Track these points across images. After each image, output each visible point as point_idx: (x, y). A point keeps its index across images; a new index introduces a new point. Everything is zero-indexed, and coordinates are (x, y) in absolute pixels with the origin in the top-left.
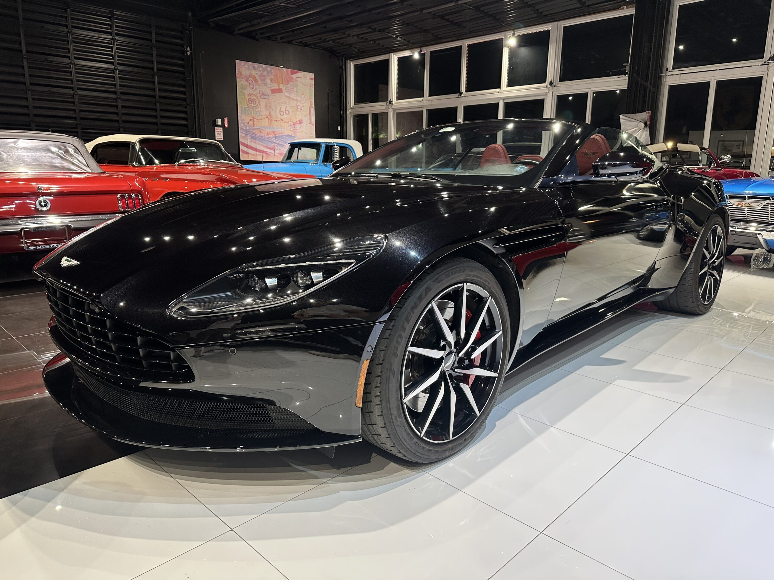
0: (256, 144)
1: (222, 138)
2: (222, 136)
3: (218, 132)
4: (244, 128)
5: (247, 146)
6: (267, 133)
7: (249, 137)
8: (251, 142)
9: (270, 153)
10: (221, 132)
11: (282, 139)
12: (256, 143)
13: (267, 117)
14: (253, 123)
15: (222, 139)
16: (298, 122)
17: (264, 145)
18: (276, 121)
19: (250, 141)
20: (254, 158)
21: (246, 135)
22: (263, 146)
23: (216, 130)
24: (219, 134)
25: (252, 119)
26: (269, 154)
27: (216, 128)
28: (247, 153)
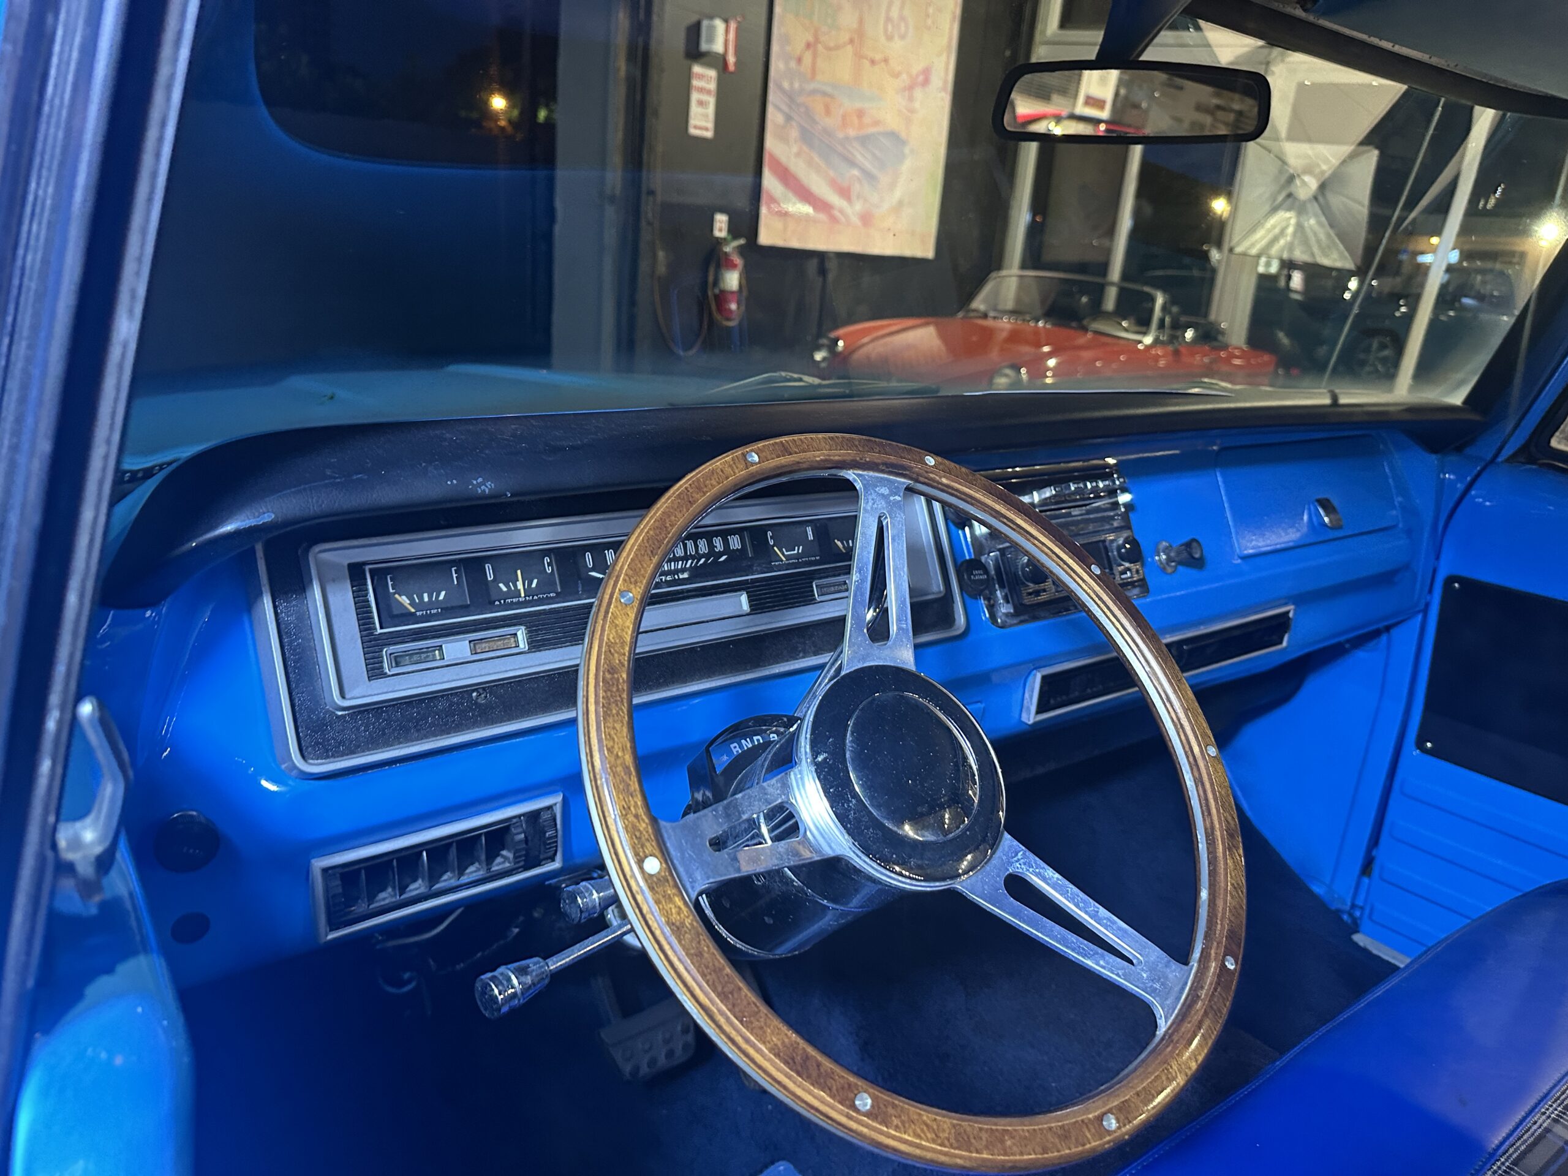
1: (710, 125)
2: (712, 118)
3: (701, 90)
4: (786, 85)
5: (783, 176)
6: (845, 118)
7: (794, 133)
8: (796, 156)
9: (839, 214)
10: (709, 92)
11: (877, 152)
12: (810, 163)
13: (851, 41)
14: (814, 64)
15: (709, 134)
16: (921, 78)
17: (832, 173)
18: (873, 62)
19: (795, 150)
20: (798, 239)
21: (789, 118)
22: (826, 181)
23: (695, 83)
24: (701, 103)
25: (811, 39)
26: (838, 221)
27: (697, 69)
28: (781, 210)
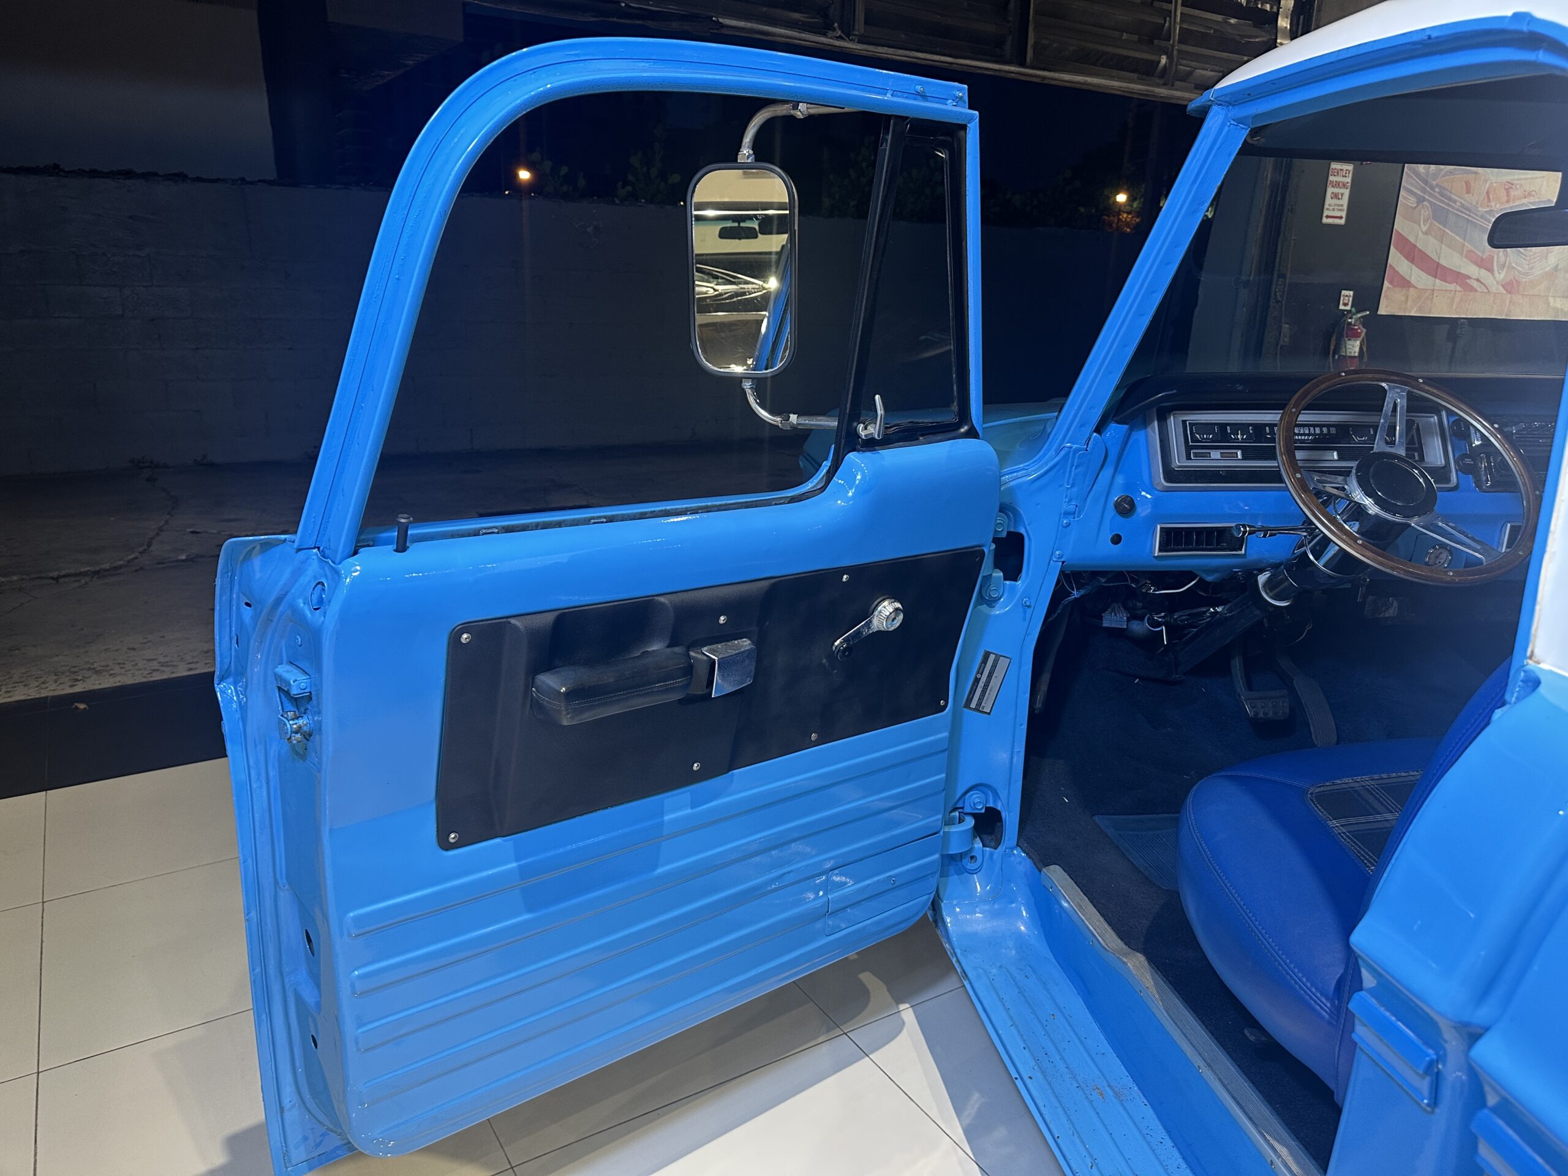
0: (1442, 243)
1: (1344, 214)
2: (1345, 207)
3: (1337, 185)
5: (1413, 254)
6: (1488, 193)
7: (1425, 212)
8: (1426, 233)
9: (1475, 284)
10: (1344, 186)
12: (1442, 237)
15: (1342, 222)
17: (1465, 244)
19: (1424, 228)
20: (1420, 309)
21: (1421, 200)
22: (1462, 254)
23: (1331, 178)
24: (1336, 196)
26: (1473, 289)
27: (1335, 166)
28: (1405, 284)
